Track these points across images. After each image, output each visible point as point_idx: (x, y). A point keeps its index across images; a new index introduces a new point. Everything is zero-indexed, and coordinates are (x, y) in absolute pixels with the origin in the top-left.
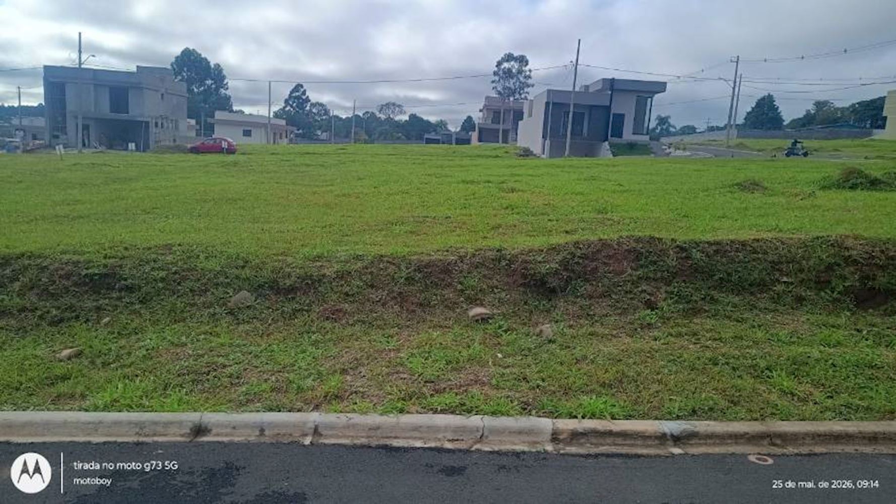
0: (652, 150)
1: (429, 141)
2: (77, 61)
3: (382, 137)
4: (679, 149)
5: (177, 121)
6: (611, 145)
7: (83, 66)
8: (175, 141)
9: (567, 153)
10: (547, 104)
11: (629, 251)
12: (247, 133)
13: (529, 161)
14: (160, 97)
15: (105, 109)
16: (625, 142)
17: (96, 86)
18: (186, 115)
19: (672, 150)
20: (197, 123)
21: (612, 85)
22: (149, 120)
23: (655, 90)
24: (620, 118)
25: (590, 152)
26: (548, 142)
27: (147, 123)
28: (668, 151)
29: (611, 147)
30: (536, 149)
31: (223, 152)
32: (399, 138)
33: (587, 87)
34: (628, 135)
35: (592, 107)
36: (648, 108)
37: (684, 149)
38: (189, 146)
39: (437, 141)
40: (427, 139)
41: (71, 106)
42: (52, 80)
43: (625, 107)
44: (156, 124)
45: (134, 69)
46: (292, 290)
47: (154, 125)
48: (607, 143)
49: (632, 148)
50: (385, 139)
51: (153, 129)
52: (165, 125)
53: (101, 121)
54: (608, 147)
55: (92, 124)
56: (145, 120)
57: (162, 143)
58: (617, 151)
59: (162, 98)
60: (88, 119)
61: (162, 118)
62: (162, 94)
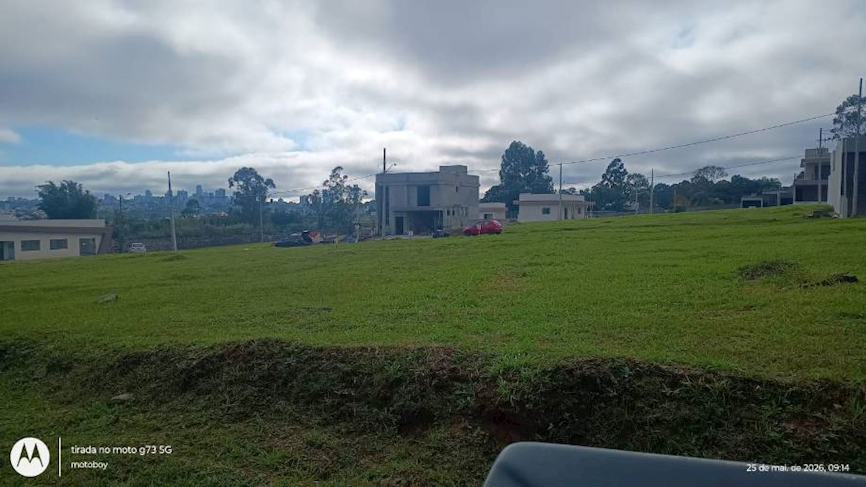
1: (747, 204)
3: (696, 204)
5: (467, 209)
9: (854, 212)
10: (843, 155)
12: (546, 211)
14: (455, 189)
15: (414, 204)
17: (408, 186)
22: (442, 209)
26: (846, 199)
27: (442, 212)
30: (837, 207)
32: (716, 203)
39: (757, 204)
40: (744, 201)
41: (392, 204)
42: (380, 184)
44: (448, 212)
45: (438, 170)
47: (446, 212)
50: (699, 205)
51: (445, 215)
52: (456, 212)
53: (411, 214)
55: (405, 215)
56: (439, 209)
57: (453, 228)
59: (457, 190)
60: (402, 212)
61: (455, 206)
62: (457, 188)
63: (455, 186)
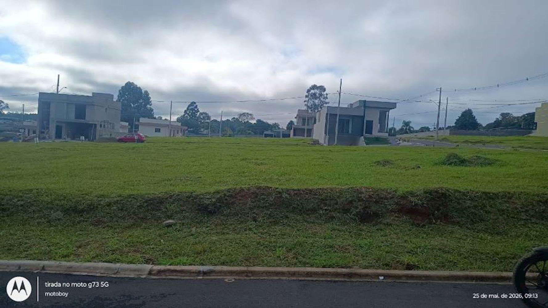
0: (390, 142)
1: (266, 136)
2: (56, 91)
3: (240, 133)
4: (405, 141)
5: (113, 124)
6: (365, 138)
7: (59, 93)
8: (111, 135)
9: (336, 143)
10: (327, 114)
11: (253, 193)
12: (158, 130)
13: (317, 147)
15: (72, 117)
16: (373, 137)
17: (68, 104)
18: (120, 120)
19: (401, 142)
20: (129, 125)
21: (365, 104)
22: (97, 123)
23: (390, 107)
24: (370, 123)
25: (353, 142)
26: (328, 136)
27: (95, 125)
28: (399, 142)
29: (365, 139)
30: (322, 141)
31: (134, 142)
32: (249, 134)
33: (351, 105)
34: (375, 133)
35: (353, 117)
36: (387, 117)
37: (408, 141)
38: (118, 138)
39: (271, 136)
40: (265, 134)
41: (52, 116)
42: (43, 100)
43: (373, 116)
44: (101, 126)
45: (91, 95)
46: (83, 211)
47: (99, 125)
48: (363, 137)
49: (377, 140)
50: (241, 134)
51: (98, 127)
52: (106, 126)
53: (69, 124)
54: (363, 140)
55: (64, 125)
56: (95, 123)
57: (104, 136)
58: (369, 141)
59: (106, 111)
60: (61, 122)
61: (104, 122)
62: (106, 109)
63: (105, 108)
